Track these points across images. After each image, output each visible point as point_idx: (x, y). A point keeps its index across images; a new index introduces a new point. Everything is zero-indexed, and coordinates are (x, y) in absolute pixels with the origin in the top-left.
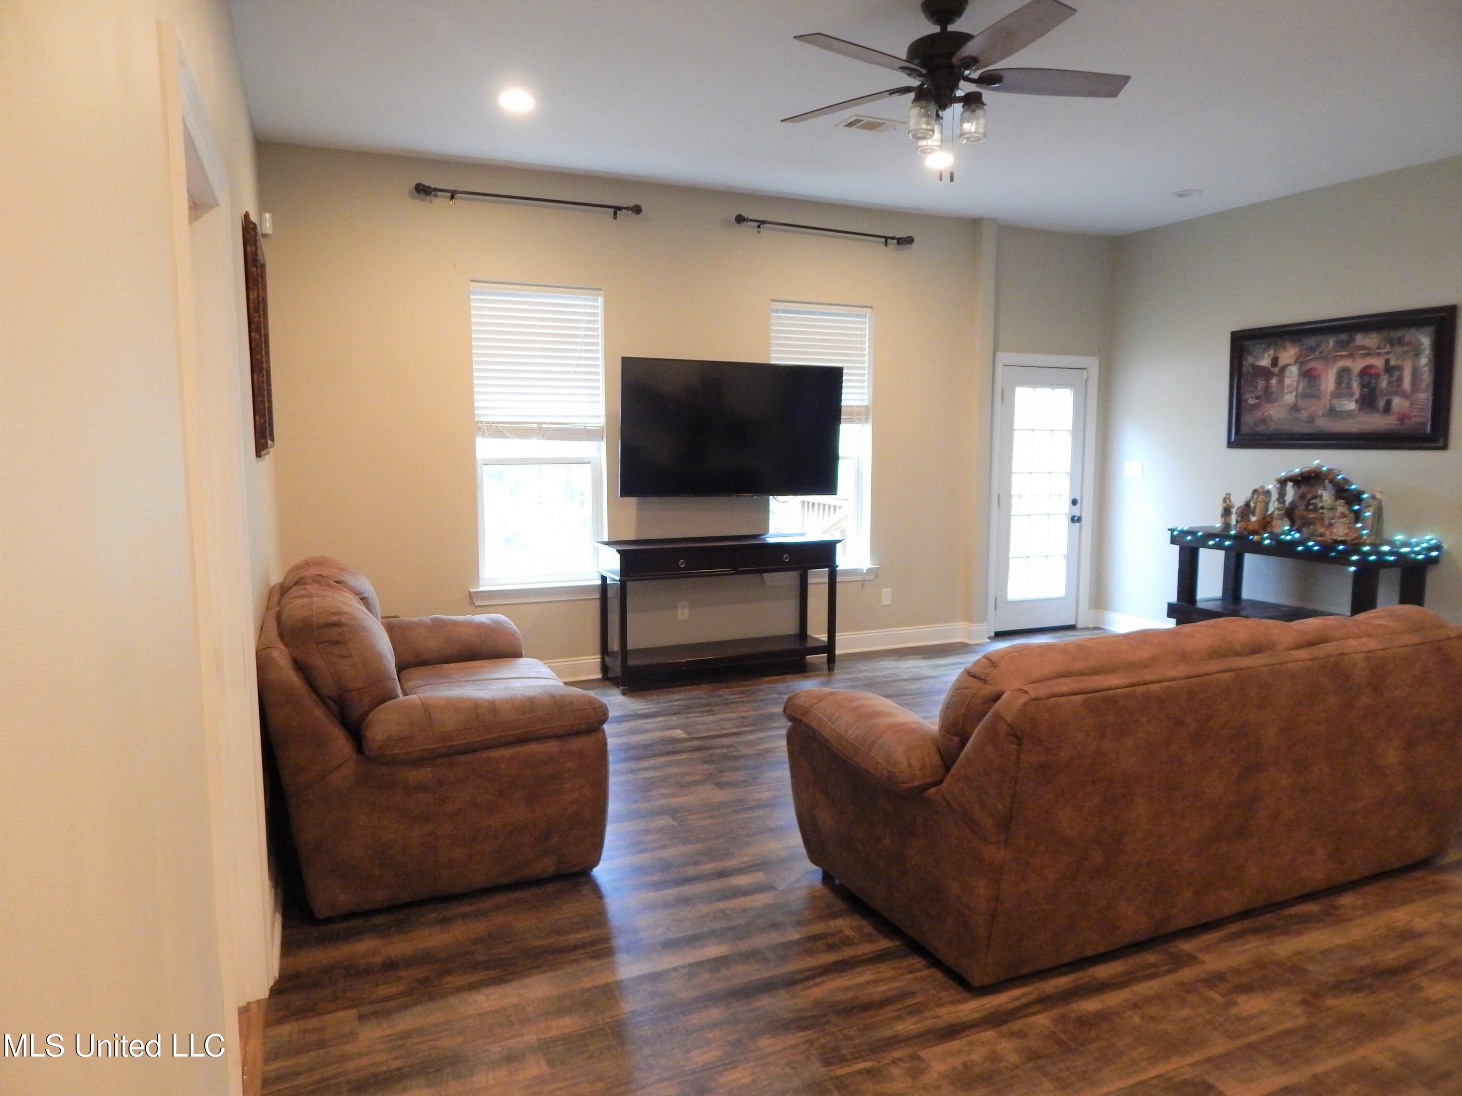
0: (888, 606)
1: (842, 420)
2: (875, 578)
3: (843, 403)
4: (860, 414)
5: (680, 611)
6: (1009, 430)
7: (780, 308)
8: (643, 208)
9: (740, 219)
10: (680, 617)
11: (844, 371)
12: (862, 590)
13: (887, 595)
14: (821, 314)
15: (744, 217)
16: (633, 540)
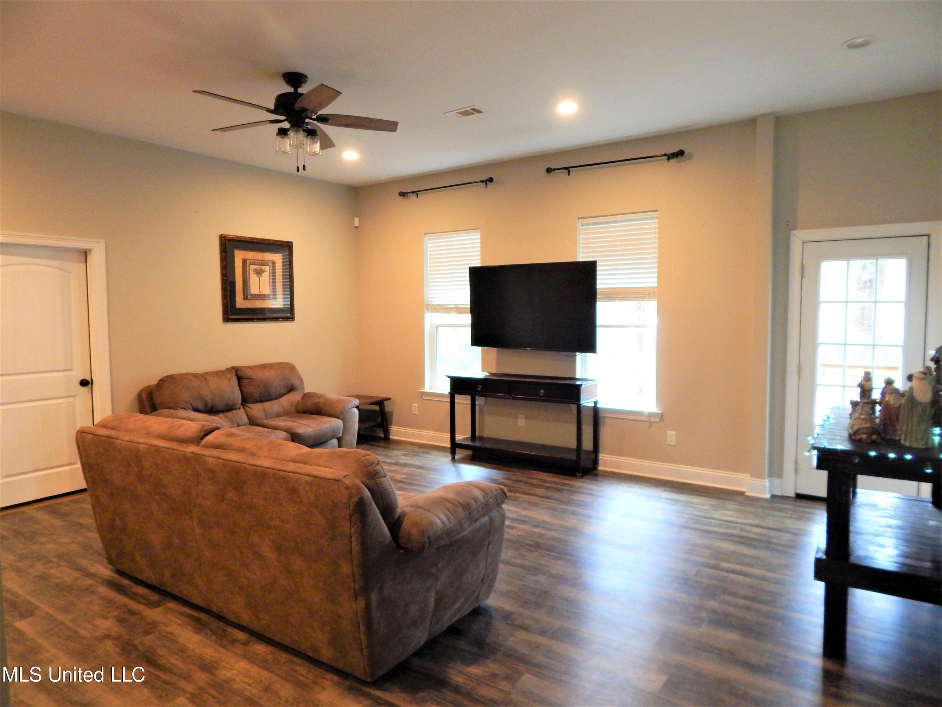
0: (673, 445)
1: (598, 299)
2: (660, 421)
3: (598, 286)
4: (649, 293)
5: (519, 420)
6: (815, 304)
7: (590, 222)
8: (493, 177)
9: (549, 170)
10: (519, 424)
11: (598, 264)
12: (650, 428)
13: (671, 437)
14: (621, 221)
15: (551, 169)
16: (494, 373)
